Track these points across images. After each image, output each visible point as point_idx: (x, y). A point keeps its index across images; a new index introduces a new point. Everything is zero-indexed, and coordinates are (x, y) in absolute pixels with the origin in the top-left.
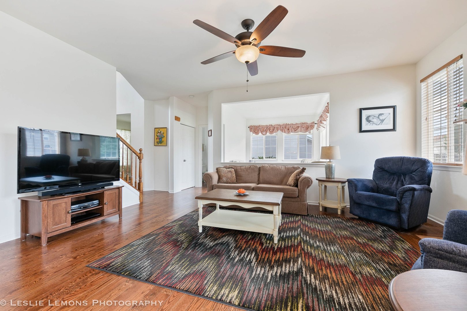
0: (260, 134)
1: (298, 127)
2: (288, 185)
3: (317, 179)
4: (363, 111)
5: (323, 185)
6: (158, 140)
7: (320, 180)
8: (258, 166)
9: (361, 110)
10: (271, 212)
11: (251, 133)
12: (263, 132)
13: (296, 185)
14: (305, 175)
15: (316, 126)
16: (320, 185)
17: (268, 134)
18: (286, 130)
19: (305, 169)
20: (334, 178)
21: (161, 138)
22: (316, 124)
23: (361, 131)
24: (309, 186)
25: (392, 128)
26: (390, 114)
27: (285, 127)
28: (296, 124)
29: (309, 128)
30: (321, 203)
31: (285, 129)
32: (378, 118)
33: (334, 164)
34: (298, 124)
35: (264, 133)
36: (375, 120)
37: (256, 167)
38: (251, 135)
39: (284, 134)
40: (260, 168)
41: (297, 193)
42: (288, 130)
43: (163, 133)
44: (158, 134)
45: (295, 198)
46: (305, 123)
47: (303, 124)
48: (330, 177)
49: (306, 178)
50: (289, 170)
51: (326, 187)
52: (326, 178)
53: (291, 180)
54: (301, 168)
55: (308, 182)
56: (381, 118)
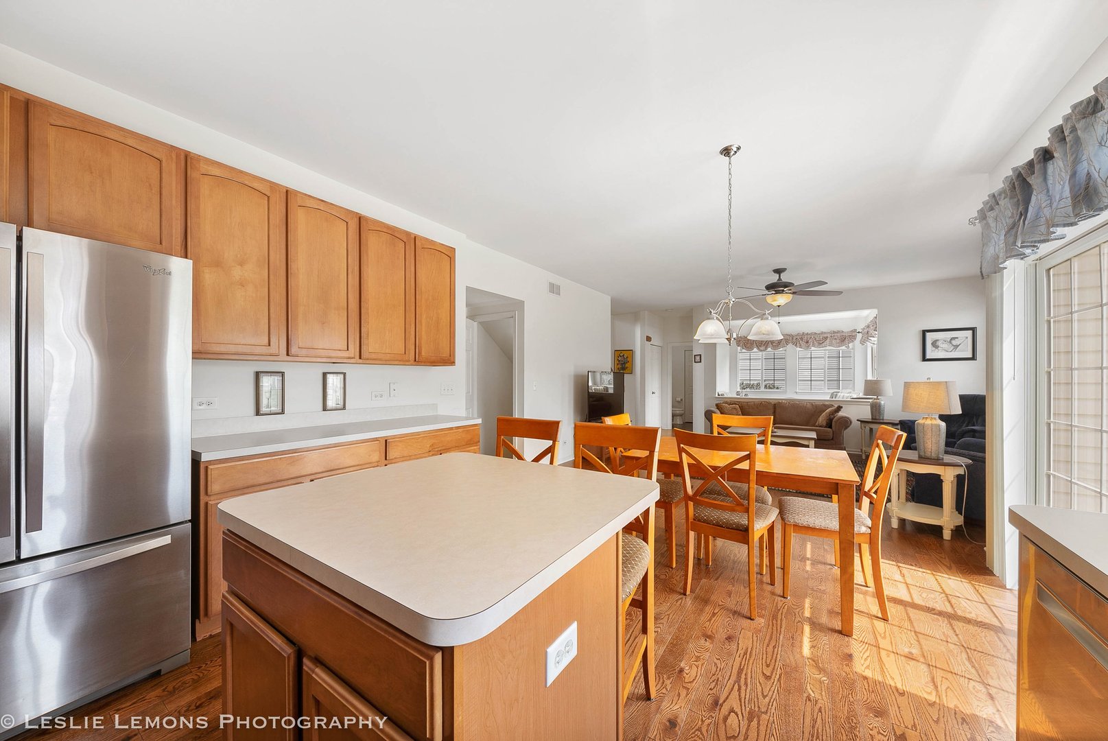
0: (755, 350)
1: (826, 338)
2: (817, 426)
3: (858, 420)
4: (928, 334)
5: (868, 429)
6: (619, 366)
7: (862, 422)
8: (773, 402)
9: (924, 332)
10: (808, 446)
11: (739, 348)
12: (760, 346)
13: (829, 425)
14: (841, 414)
15: (859, 336)
16: (863, 428)
17: (769, 349)
18: (803, 343)
19: (842, 407)
20: (883, 420)
21: (624, 363)
22: (859, 332)
23: (924, 359)
24: (846, 428)
25: (971, 356)
26: (967, 338)
27: (802, 339)
28: (822, 333)
29: (847, 340)
30: (864, 449)
31: (801, 342)
32: (950, 342)
33: (883, 401)
34: (825, 333)
35: (762, 348)
36: (945, 346)
37: (770, 403)
38: (739, 351)
39: (798, 349)
40: (775, 404)
41: (831, 434)
42: (807, 342)
43: (627, 357)
44: (620, 359)
45: (828, 440)
46: (838, 332)
47: (834, 332)
48: (877, 417)
49: (842, 418)
50: (818, 408)
51: (871, 430)
52: (872, 419)
53: (822, 419)
54: (836, 406)
55: (846, 422)
56: (954, 342)
